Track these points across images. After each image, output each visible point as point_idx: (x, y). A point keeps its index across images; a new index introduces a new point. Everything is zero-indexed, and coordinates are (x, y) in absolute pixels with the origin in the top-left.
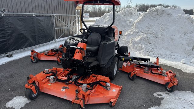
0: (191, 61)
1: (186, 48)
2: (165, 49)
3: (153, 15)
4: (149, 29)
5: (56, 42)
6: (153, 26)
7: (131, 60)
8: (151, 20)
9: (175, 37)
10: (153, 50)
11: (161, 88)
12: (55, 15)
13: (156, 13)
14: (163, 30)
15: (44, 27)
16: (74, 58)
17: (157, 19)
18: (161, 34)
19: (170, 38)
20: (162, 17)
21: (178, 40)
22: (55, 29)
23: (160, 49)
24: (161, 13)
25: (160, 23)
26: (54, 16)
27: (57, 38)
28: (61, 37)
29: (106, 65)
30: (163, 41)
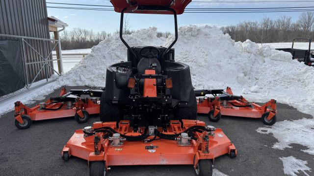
0: (252, 90)
1: (239, 75)
2: (214, 80)
3: (186, 36)
4: (187, 56)
5: (29, 90)
6: (190, 52)
7: (202, 93)
8: (185, 43)
9: (221, 64)
10: (201, 83)
11: (257, 124)
12: (25, 37)
13: (190, 33)
14: (206, 55)
15: (7, 61)
16: (146, 96)
17: (193, 42)
18: (205, 61)
19: (217, 65)
20: (199, 38)
21: (227, 66)
22: (26, 64)
23: (208, 81)
24: (196, 33)
25: (198, 47)
26: (23, 40)
27: (30, 82)
28: (36, 80)
29: (188, 102)
30: (209, 69)
